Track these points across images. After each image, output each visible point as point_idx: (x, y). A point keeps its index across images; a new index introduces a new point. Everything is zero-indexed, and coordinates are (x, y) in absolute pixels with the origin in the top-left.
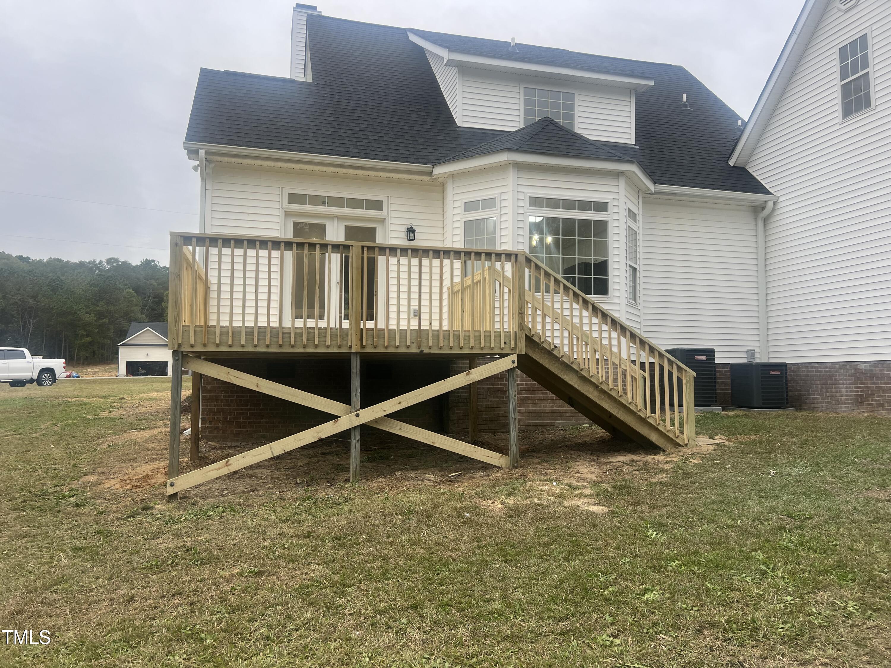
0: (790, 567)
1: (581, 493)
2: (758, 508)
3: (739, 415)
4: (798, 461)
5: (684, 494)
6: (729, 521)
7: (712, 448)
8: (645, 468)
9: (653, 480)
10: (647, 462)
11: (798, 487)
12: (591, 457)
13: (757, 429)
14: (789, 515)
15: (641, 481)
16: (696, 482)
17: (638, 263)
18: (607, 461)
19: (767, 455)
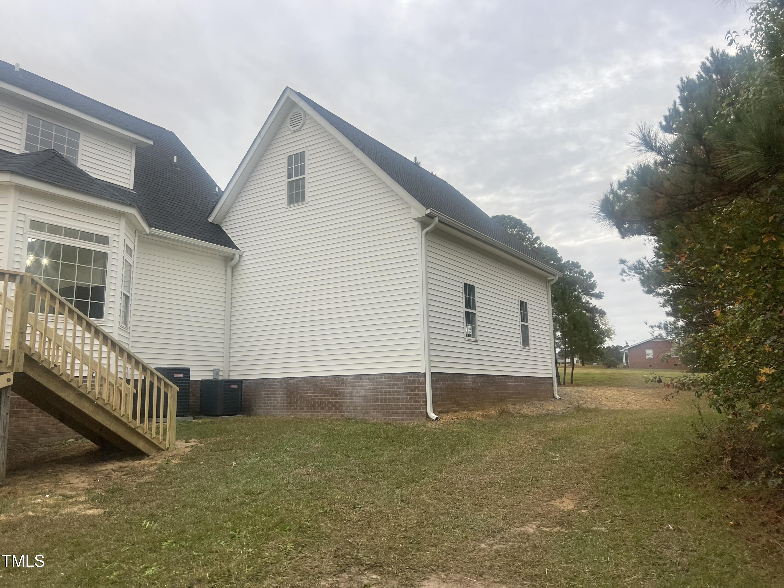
0: (250, 529)
1: (76, 501)
2: (225, 492)
3: (207, 422)
4: (251, 453)
5: (169, 489)
6: (206, 504)
7: (188, 449)
8: (133, 472)
9: (141, 481)
10: (134, 467)
11: (252, 472)
12: (80, 469)
13: (220, 432)
14: (248, 494)
15: (130, 484)
16: (178, 478)
17: (131, 292)
18: (96, 470)
19: (230, 451)
